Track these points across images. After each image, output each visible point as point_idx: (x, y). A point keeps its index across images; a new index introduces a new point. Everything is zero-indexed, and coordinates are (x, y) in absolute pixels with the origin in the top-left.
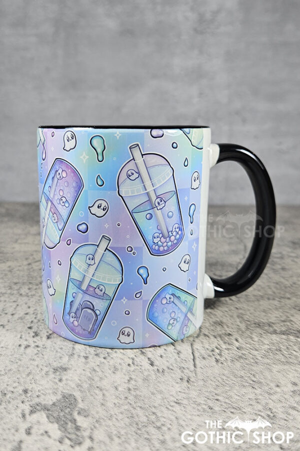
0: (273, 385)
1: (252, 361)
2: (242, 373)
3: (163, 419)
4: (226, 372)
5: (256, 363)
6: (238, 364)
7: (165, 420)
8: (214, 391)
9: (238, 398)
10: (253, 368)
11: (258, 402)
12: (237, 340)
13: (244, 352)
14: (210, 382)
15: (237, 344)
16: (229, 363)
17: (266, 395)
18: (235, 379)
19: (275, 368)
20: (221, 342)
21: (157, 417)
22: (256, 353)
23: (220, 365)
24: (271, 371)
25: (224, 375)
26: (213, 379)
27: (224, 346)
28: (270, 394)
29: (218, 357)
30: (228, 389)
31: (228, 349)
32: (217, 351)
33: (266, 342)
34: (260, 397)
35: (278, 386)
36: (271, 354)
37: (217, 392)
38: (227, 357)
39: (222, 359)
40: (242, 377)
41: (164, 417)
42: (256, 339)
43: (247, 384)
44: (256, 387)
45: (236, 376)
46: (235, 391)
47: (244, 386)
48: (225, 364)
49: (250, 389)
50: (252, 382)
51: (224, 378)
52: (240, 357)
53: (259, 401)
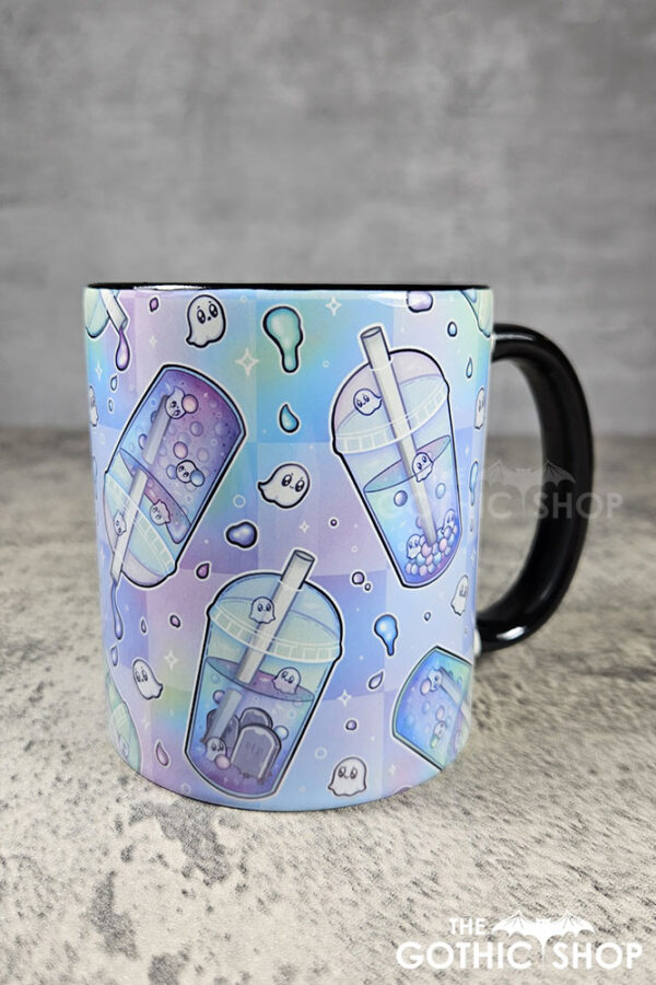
0: (583, 770)
1: (546, 724)
2: (527, 748)
3: (376, 834)
4: (497, 746)
5: (554, 728)
6: (519, 732)
7: (381, 835)
8: (474, 780)
9: (518, 794)
10: (547, 738)
11: (555, 802)
12: (519, 687)
13: (530, 708)
14: (466, 763)
15: (518, 694)
16: (504, 730)
17: (571, 789)
18: (511, 758)
19: (590, 739)
20: (489, 690)
21: (367, 829)
22: (552, 710)
23: (486, 732)
24: (579, 743)
25: (493, 751)
26: (472, 758)
27: (494, 698)
28: (577, 787)
29: (483, 718)
30: (500, 776)
31: (502, 703)
32: (482, 707)
33: (573, 689)
34: (559, 792)
35: (593, 772)
36: (582, 713)
37: (478, 783)
38: (499, 717)
39: (490, 722)
40: (526, 755)
41: (379, 829)
42: (554, 684)
43: (535, 768)
44: (552, 774)
45: (514, 753)
46: (513, 781)
47: (529, 772)
48: (496, 730)
49: (541, 778)
50: (544, 764)
51: (494, 756)
52: (524, 718)
53: (558, 800)
